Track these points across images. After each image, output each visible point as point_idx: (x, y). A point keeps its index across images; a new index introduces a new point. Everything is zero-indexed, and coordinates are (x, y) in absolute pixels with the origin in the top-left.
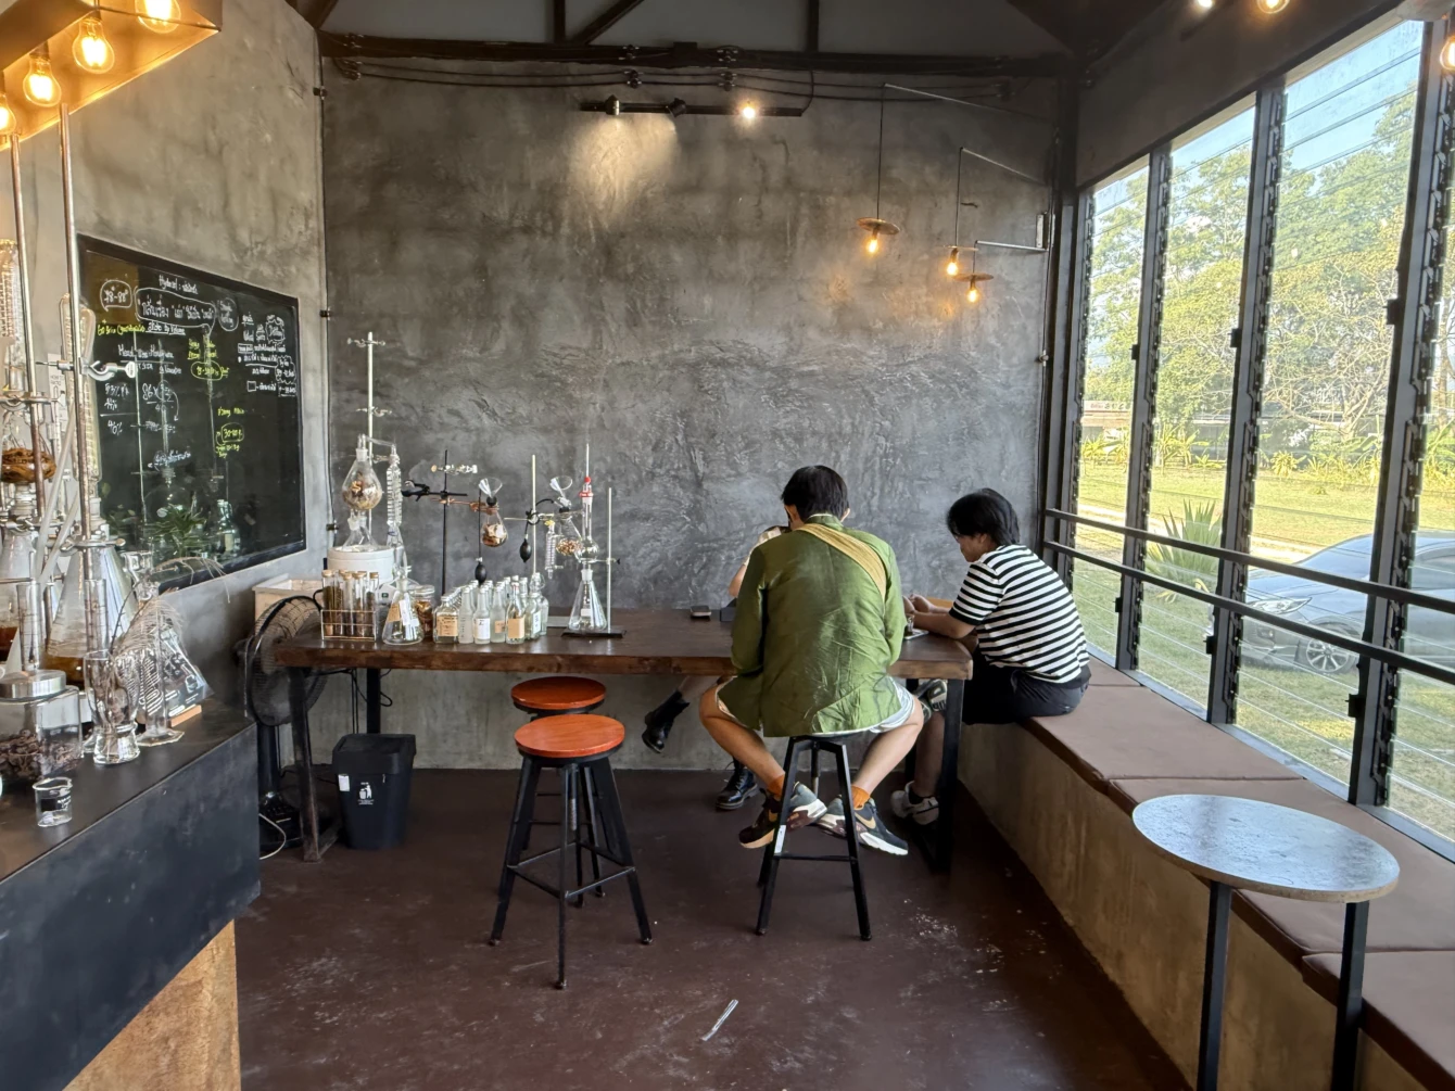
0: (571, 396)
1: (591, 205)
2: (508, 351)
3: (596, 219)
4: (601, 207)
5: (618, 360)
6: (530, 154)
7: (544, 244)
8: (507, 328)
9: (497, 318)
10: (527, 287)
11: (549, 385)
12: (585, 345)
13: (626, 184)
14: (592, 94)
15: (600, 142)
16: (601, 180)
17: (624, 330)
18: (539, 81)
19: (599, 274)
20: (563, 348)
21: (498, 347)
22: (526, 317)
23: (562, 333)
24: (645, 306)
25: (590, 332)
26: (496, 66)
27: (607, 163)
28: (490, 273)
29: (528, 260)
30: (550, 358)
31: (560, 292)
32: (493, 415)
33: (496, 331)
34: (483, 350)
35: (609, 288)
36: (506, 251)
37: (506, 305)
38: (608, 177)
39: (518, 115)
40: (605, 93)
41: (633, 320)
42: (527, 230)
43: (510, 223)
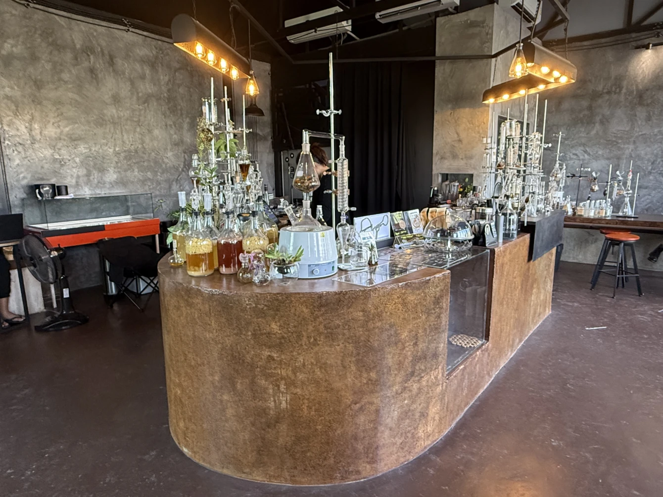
0: (620, 147)
1: (635, 81)
2: (597, 133)
3: (637, 86)
4: (639, 81)
5: (640, 133)
6: (613, 67)
7: (615, 97)
8: (598, 126)
9: (594, 123)
10: (606, 111)
11: (611, 143)
12: (627, 129)
13: (651, 72)
14: (640, 43)
15: (642, 59)
16: (641, 72)
17: (644, 123)
18: (619, 42)
19: (636, 105)
20: (618, 131)
21: (593, 132)
22: (605, 121)
23: (619, 126)
24: (654, 113)
25: (630, 124)
26: (603, 40)
27: (644, 65)
28: (593, 108)
29: (608, 103)
30: (613, 135)
31: (619, 112)
32: (589, 154)
33: (593, 127)
34: (587, 134)
35: (639, 109)
36: (600, 101)
37: (598, 119)
38: (643, 70)
39: (610, 55)
40: (646, 42)
41: (649, 118)
42: (609, 93)
43: (602, 91)
